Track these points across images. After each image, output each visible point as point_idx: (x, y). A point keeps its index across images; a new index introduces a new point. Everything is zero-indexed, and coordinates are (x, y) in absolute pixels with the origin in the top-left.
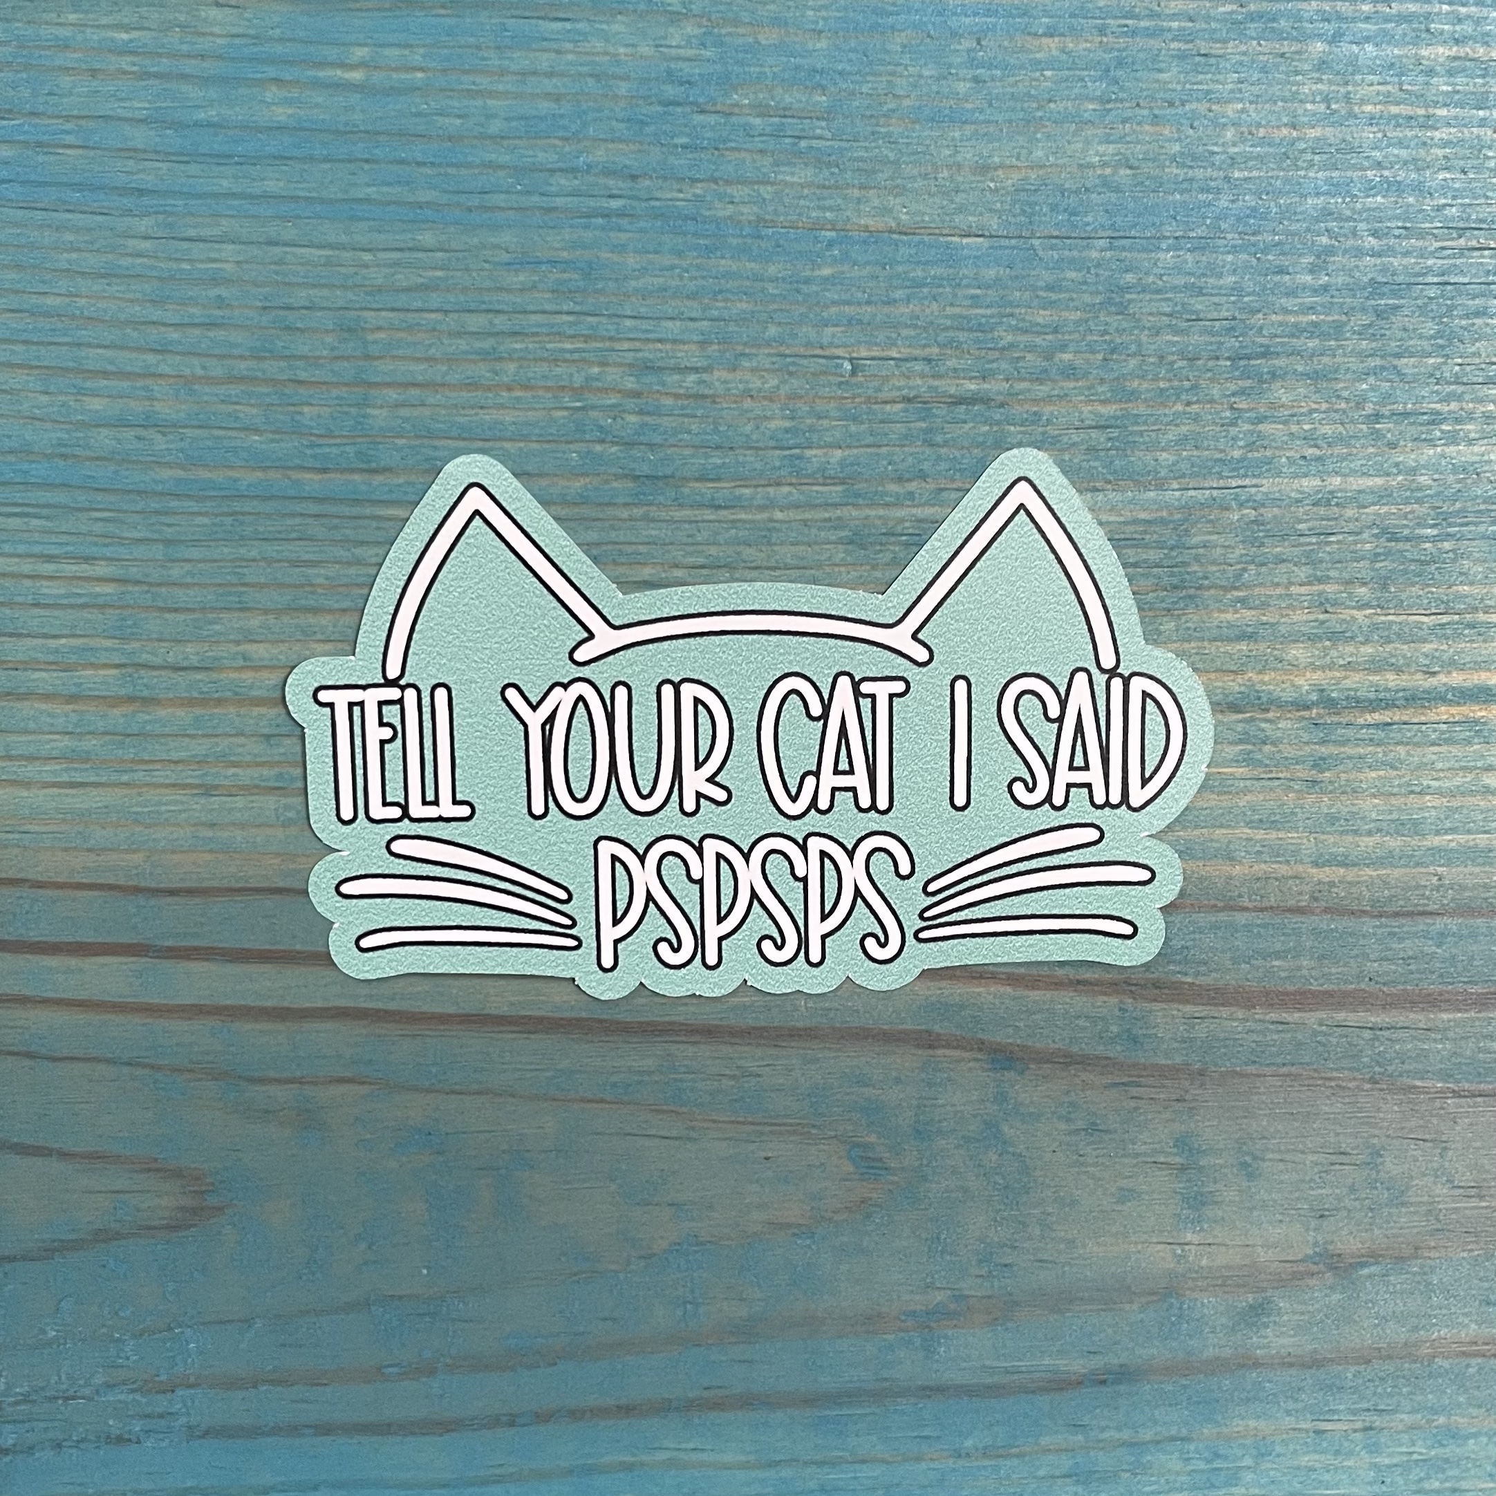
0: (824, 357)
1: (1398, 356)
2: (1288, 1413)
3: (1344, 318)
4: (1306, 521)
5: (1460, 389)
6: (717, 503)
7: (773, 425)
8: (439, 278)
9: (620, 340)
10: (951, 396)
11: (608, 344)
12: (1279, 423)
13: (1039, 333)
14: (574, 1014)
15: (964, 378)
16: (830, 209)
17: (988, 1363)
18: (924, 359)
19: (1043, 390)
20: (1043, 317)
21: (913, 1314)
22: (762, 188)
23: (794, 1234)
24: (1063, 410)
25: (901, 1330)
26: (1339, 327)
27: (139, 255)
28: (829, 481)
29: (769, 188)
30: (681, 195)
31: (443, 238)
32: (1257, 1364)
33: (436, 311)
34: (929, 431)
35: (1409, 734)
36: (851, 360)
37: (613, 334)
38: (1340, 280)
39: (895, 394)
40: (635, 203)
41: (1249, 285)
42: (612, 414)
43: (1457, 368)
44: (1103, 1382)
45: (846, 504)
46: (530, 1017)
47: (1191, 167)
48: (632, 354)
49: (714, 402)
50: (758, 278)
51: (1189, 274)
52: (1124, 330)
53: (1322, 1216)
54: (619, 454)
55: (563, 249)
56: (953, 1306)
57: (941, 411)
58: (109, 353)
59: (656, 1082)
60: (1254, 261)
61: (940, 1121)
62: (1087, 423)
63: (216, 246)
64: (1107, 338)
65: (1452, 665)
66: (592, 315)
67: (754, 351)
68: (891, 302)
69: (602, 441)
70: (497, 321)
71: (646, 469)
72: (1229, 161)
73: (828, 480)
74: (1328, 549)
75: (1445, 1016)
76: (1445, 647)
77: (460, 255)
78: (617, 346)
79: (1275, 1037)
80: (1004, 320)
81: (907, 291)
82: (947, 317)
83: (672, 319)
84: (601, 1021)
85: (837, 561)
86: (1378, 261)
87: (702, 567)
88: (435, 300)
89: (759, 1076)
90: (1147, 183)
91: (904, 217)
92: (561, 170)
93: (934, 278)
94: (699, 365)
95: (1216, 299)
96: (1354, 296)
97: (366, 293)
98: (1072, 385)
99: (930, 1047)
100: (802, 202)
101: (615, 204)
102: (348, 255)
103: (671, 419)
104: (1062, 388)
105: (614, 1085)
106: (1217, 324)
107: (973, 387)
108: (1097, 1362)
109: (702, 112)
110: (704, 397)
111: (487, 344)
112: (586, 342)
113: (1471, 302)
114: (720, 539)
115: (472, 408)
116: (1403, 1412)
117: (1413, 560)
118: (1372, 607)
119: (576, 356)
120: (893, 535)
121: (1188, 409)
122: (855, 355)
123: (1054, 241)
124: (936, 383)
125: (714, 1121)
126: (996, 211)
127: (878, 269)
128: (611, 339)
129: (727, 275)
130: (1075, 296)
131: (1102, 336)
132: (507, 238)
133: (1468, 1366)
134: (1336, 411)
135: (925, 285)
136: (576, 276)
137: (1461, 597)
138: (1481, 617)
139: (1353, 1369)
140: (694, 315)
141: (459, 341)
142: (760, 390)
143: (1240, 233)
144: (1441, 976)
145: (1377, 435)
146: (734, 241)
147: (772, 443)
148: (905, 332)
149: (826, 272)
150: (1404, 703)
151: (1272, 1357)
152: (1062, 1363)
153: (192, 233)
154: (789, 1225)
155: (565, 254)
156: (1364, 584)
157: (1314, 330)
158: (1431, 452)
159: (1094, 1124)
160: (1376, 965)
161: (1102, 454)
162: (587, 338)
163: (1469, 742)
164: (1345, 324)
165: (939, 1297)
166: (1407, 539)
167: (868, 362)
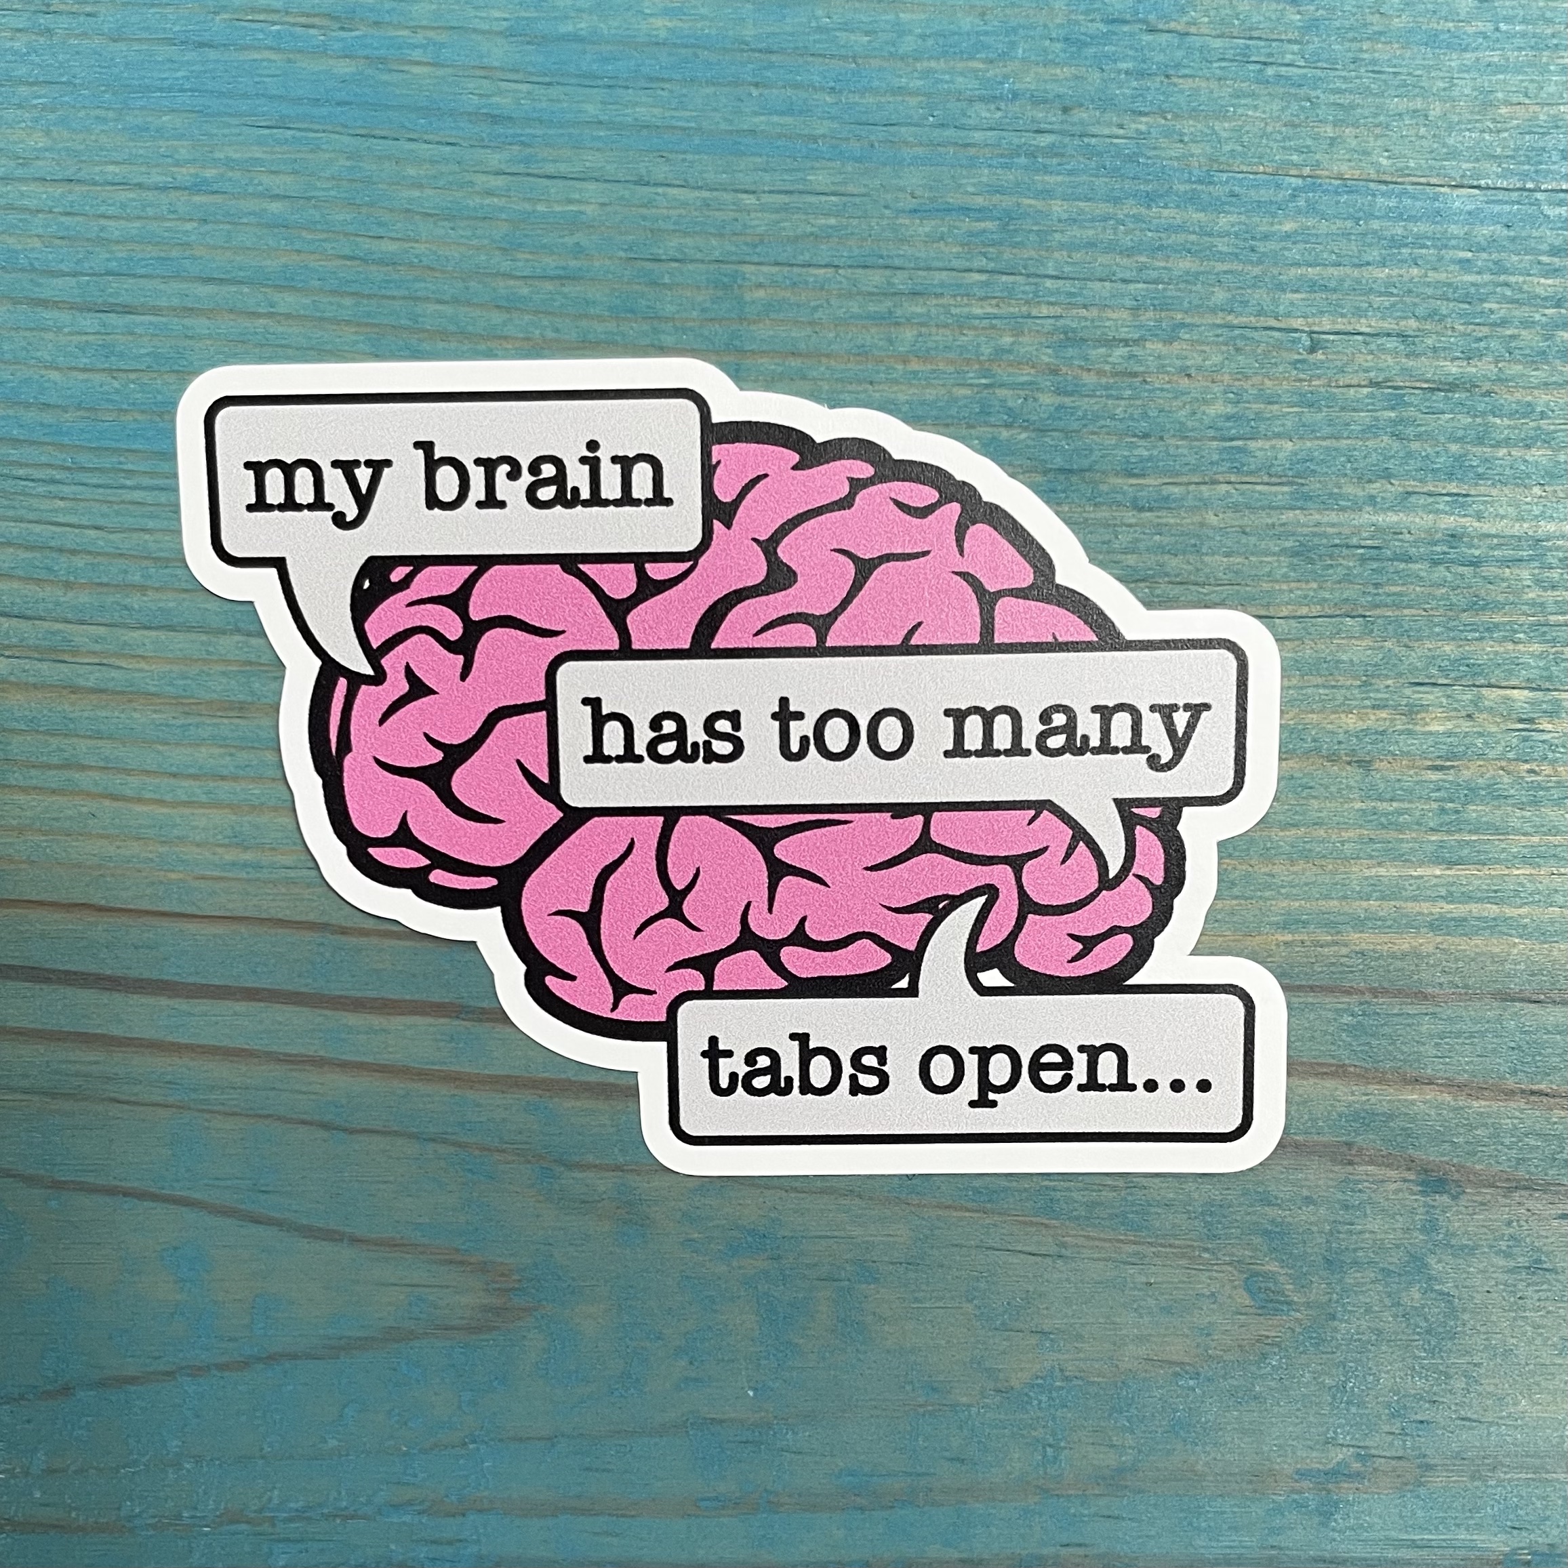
0: (1279, 330)
6: (1140, 503)
7: (1212, 411)
8: (831, 227)
9: (1038, 304)
10: (1427, 382)
11: (1023, 311)
13: (1538, 307)
15: (1445, 359)
16: (1297, 151)
17: (1393, 1534)
18: (1398, 335)
19: (1537, 376)
20: (1542, 288)
22: (1217, 124)
23: (1176, 1374)
25: (1293, 1491)
27: (489, 193)
28: (1274, 480)
29: (1226, 125)
30: (1121, 132)
31: (839, 178)
33: (826, 266)
36: (1311, 334)
37: (1030, 296)
39: (1361, 376)
40: (1067, 140)
42: (1021, 393)
45: (1292, 508)
48: (1052, 321)
49: (1145, 381)
50: (1204, 232)
54: (1030, 443)
56: (1356, 1466)
57: (1415, 398)
58: (448, 310)
59: (1026, 1189)
61: (1355, 1250)
63: (578, 184)
66: (1005, 273)
67: (1197, 320)
69: (1008, 426)
70: (895, 279)
71: (1059, 460)
77: (857, 200)
78: (1035, 311)
80: (1498, 289)
81: (1384, 252)
82: (1428, 285)
83: (1101, 280)
85: (1278, 577)
88: (824, 252)
91: (1384, 163)
92: (982, 99)
93: (1418, 237)
94: (1130, 335)
97: (746, 244)
99: (1351, 1163)
101: (1043, 140)
102: (728, 197)
103: (1093, 401)
107: (1454, 370)
109: (1152, 30)
110: (1135, 375)
111: (882, 307)
112: (998, 306)
114: (1142, 546)
115: (860, 382)
119: (986, 320)
120: (1348, 547)
122: (1316, 329)
124: (1411, 365)
126: (1496, 157)
127: (1350, 224)
128: (1027, 302)
129: (1170, 229)
132: (913, 179)
135: (1406, 245)
140: (1128, 273)
141: (851, 304)
142: (1199, 368)
146: (1182, 188)
147: (1211, 433)
148: (1377, 301)
149: (1288, 227)
152: (1480, 1538)
153: (550, 169)
154: (1171, 1363)
155: (979, 199)
159: (1539, 1261)
162: (999, 302)
165: (1339, 1455)
167: (1332, 337)
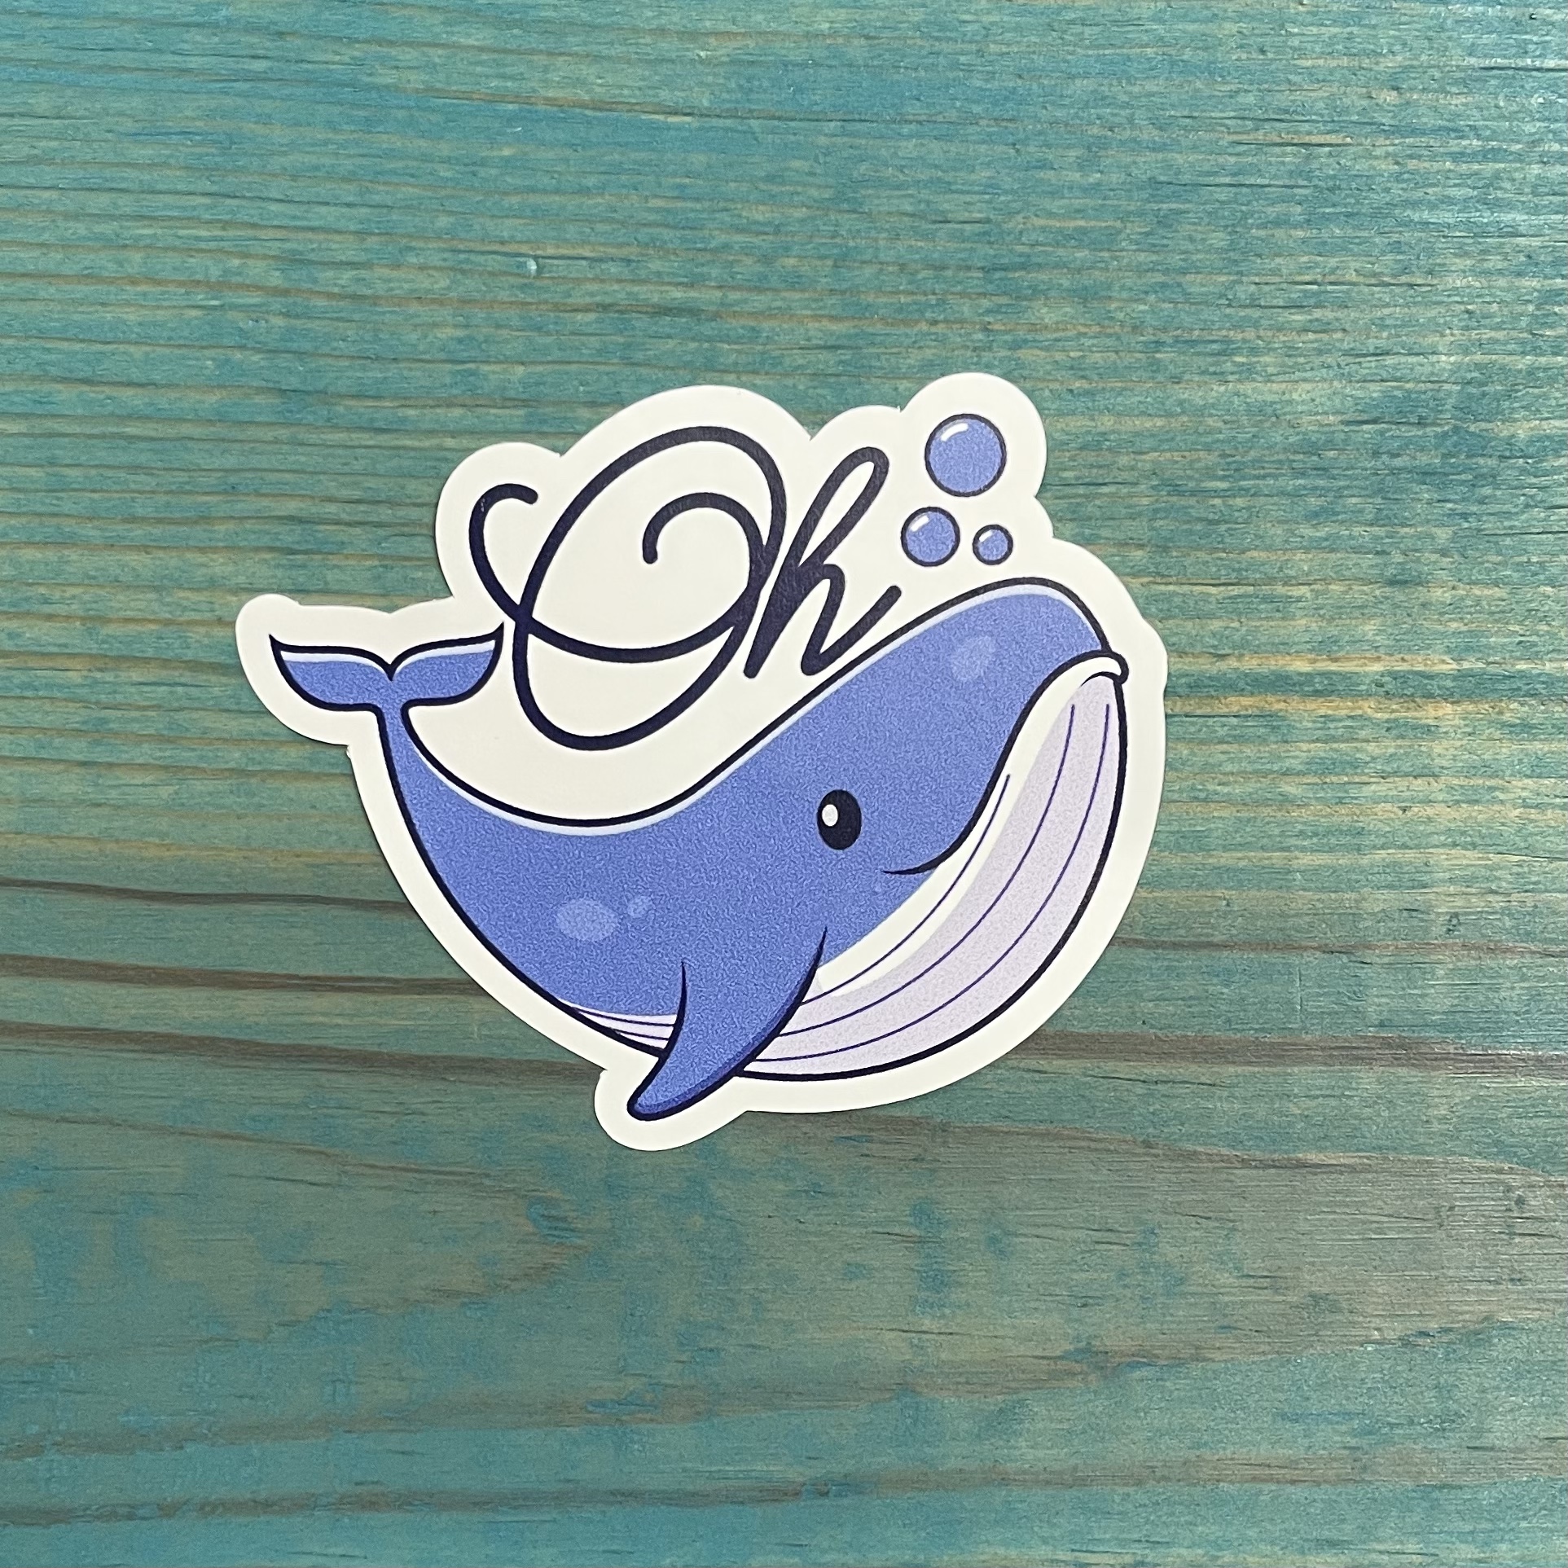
0: (505, 254)
1: (1184, 272)
2: (1045, 1541)
3: (1118, 224)
4: (1072, 469)
5: (1256, 313)
6: (376, 425)
7: (443, 333)
8: (54, 149)
9: (266, 227)
10: (653, 306)
11: (251, 233)
12: (1041, 349)
13: (758, 233)
14: (208, 1033)
15: (669, 284)
16: (512, 78)
17: (690, 1466)
18: (622, 260)
19: (760, 301)
20: (761, 214)
21: (601, 1404)
22: (431, 51)
23: (464, 1304)
24: (785, 326)
25: (588, 1423)
26: (1113, 235)
28: (508, 404)
29: (440, 52)
30: (338, 58)
31: (59, 102)
32: (1005, 1481)
33: (51, 188)
34: (628, 346)
35: (1192, 729)
36: (536, 258)
37: (256, 220)
38: (1115, 178)
39: (588, 300)
40: (283, 66)
41: (1007, 182)
42: (254, 316)
43: (1253, 287)
44: (825, 1494)
46: (156, 1035)
47: (937, 39)
48: (278, 244)
49: (375, 304)
50: (426, 158)
51: (936, 167)
52: (859, 231)
53: (1084, 1305)
54: (262, 363)
55: (199, 118)
56: (648, 1397)
57: (641, 322)
59: (303, 1117)
60: (1012, 151)
62: (814, 342)
64: (838, 240)
65: (1243, 647)
66: (229, 196)
67: (421, 244)
68: (584, 191)
69: (242, 347)
70: (120, 202)
71: (294, 382)
72: (984, 32)
73: (507, 402)
74: (1098, 502)
75: (1232, 1069)
76: (1236, 624)
77: (79, 123)
78: (262, 234)
79: (1031, 1088)
80: (717, 215)
81: (603, 177)
82: (649, 210)
83: (326, 204)
84: (238, 1042)
86: (1160, 156)
87: (359, 502)
88: (49, 175)
89: (423, 1114)
90: (887, 56)
91: (598, 90)
92: (198, 25)
93: (634, 163)
94: (356, 259)
95: (968, 198)
96: (1130, 199)
98: (797, 296)
100: (479, 69)
101: (259, 66)
103: (324, 323)
104: (784, 299)
105: (253, 1119)
106: (968, 227)
107: (679, 295)
108: (818, 1470)
110: (364, 297)
111: (107, 228)
112: (224, 229)
113: (1270, 210)
114: (381, 469)
115: (92, 304)
116: (1181, 1545)
117: (1200, 520)
118: (1149, 574)
119: (213, 245)
121: (933, 329)
122: (539, 252)
123: (776, 123)
124: (636, 289)
125: (372, 1166)
126: (709, 85)
127: (568, 152)
128: (254, 226)
129: (390, 154)
130: (799, 189)
131: (833, 237)
132: (133, 103)
133: (1260, 1492)
134: (1109, 336)
135: (623, 171)
136: (213, 150)
137: (1252, 565)
138: (1280, 589)
139: (1121, 1490)
140: (351, 199)
141: (78, 225)
142: (428, 291)
143: (996, 120)
144: (1229, 1021)
145: (1155, 367)
146: (401, 114)
147: (442, 356)
148: (600, 227)
149: (507, 152)
150: (1187, 690)
151: (1025, 1472)
152: (776, 1469)
154: (458, 1294)
155: (199, 124)
156: (1141, 546)
157: (1079, 237)
158: (1222, 388)
159: (817, 1185)
160: (1151, 1005)
161: (832, 380)
162: (226, 225)
163: (1263, 741)
164: (1119, 232)
165: (633, 1384)
166: (1193, 493)
167: (556, 262)
